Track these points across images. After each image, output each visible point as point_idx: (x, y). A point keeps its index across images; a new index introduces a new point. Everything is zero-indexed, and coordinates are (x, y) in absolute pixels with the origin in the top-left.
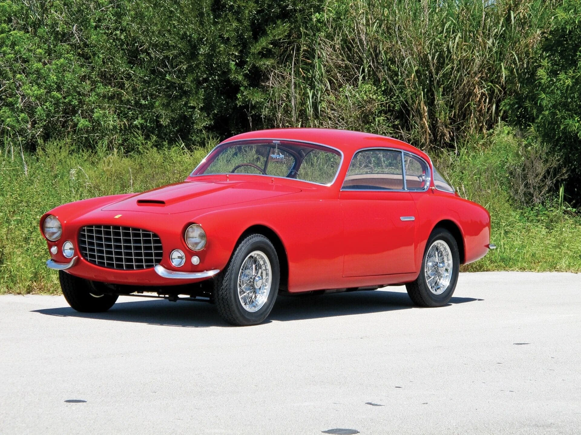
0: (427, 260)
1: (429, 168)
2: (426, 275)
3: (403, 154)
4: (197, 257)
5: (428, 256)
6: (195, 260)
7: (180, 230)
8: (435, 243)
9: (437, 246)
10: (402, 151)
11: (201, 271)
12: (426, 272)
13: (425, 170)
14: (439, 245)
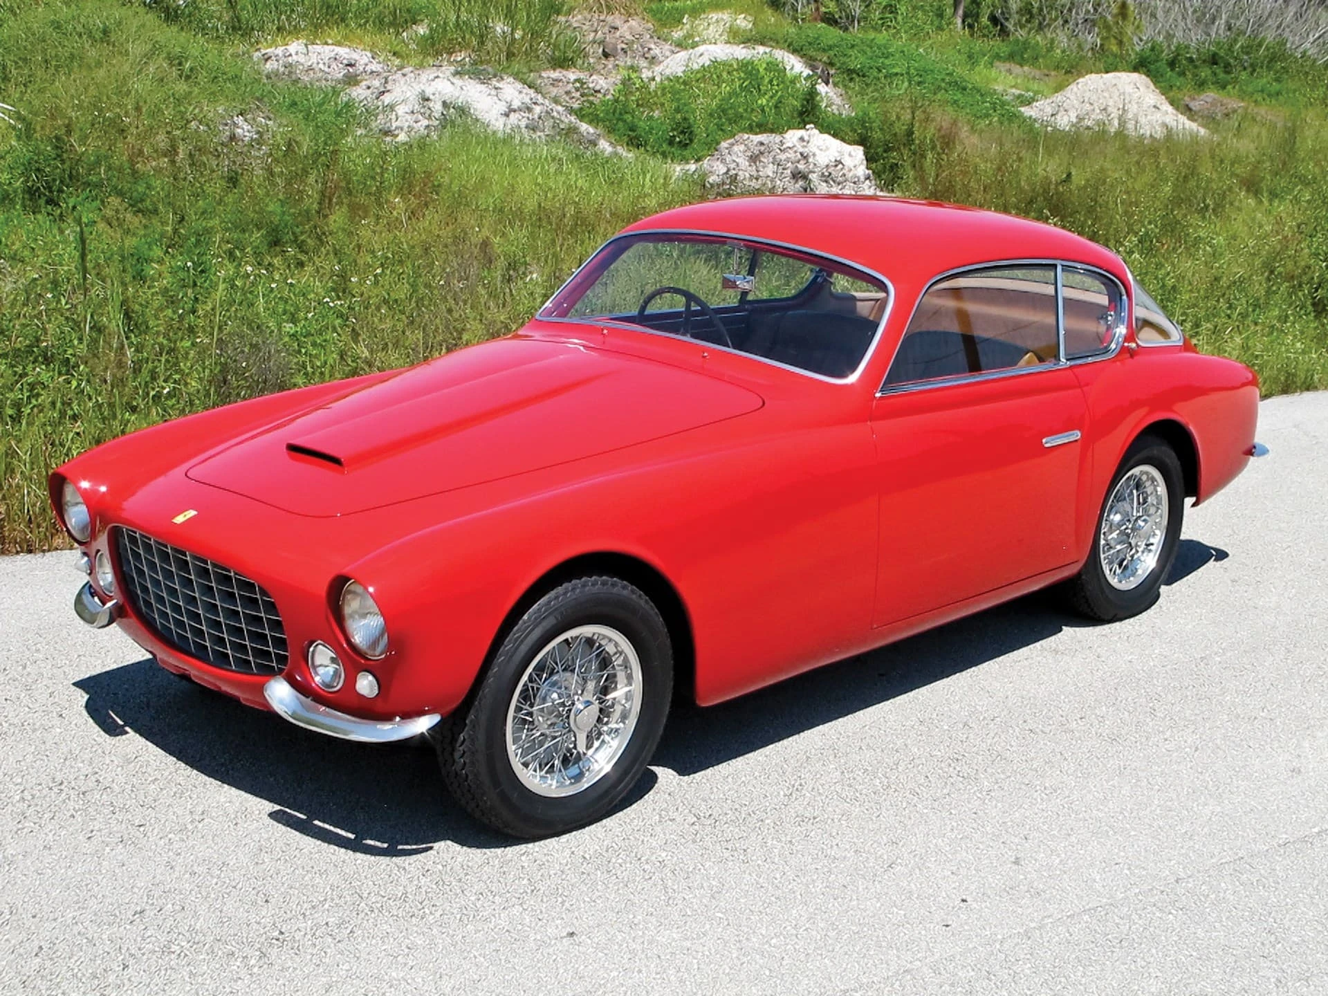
0: (1112, 507)
1: (1125, 297)
2: (1102, 542)
3: (1059, 268)
4: (371, 678)
5: (1115, 497)
6: (366, 685)
7: (321, 587)
8: (1136, 471)
9: (1140, 479)
10: (1058, 263)
11: (387, 717)
12: (1104, 533)
13: (1115, 301)
14: (1144, 478)
